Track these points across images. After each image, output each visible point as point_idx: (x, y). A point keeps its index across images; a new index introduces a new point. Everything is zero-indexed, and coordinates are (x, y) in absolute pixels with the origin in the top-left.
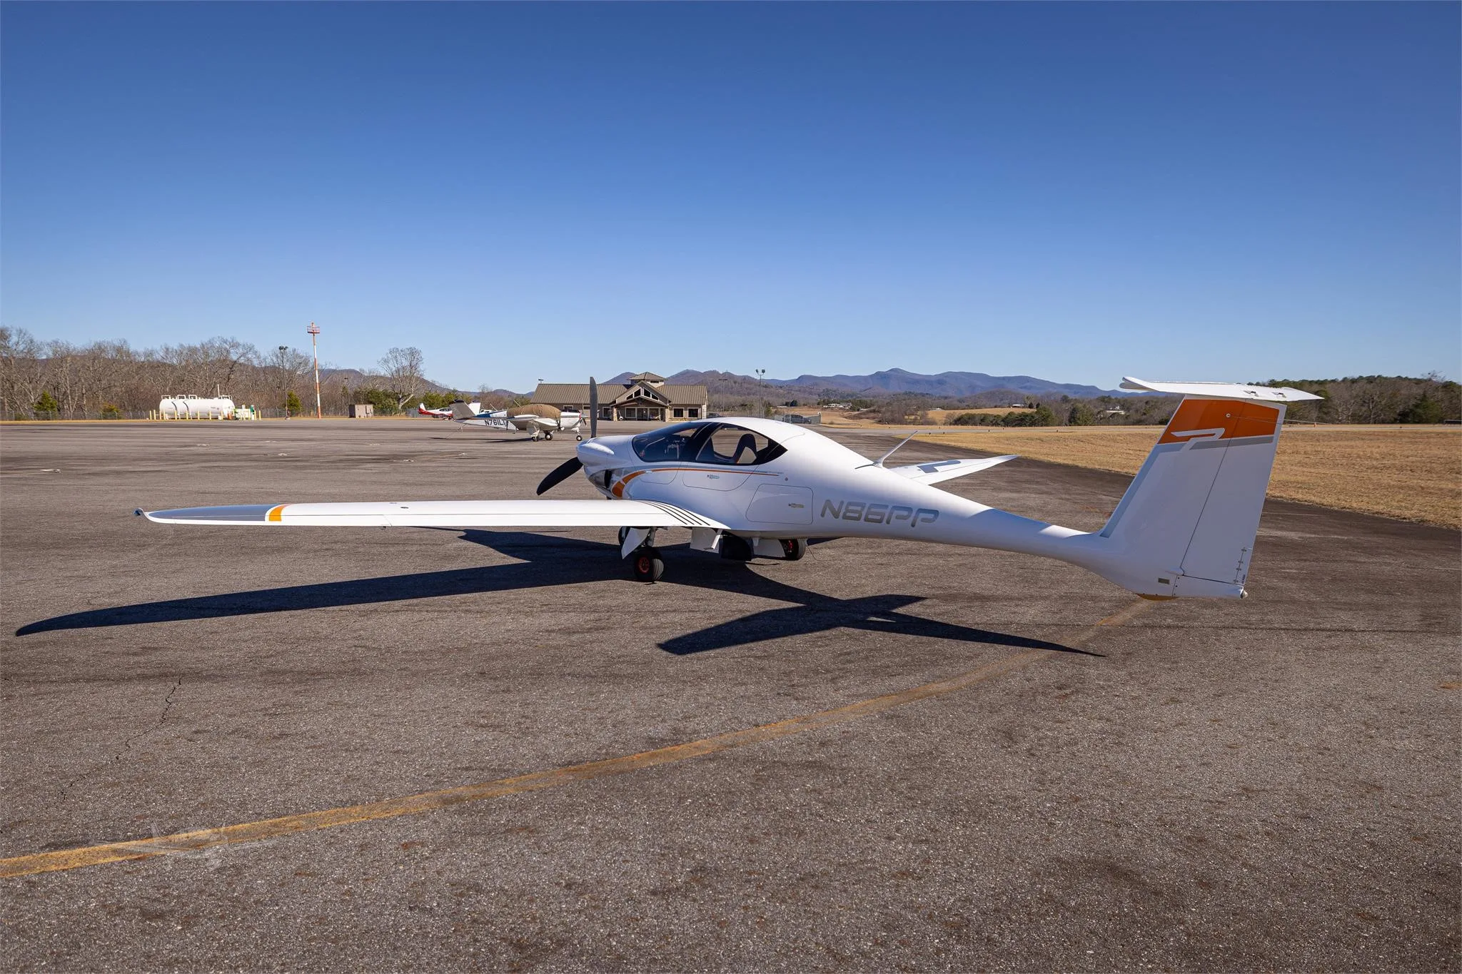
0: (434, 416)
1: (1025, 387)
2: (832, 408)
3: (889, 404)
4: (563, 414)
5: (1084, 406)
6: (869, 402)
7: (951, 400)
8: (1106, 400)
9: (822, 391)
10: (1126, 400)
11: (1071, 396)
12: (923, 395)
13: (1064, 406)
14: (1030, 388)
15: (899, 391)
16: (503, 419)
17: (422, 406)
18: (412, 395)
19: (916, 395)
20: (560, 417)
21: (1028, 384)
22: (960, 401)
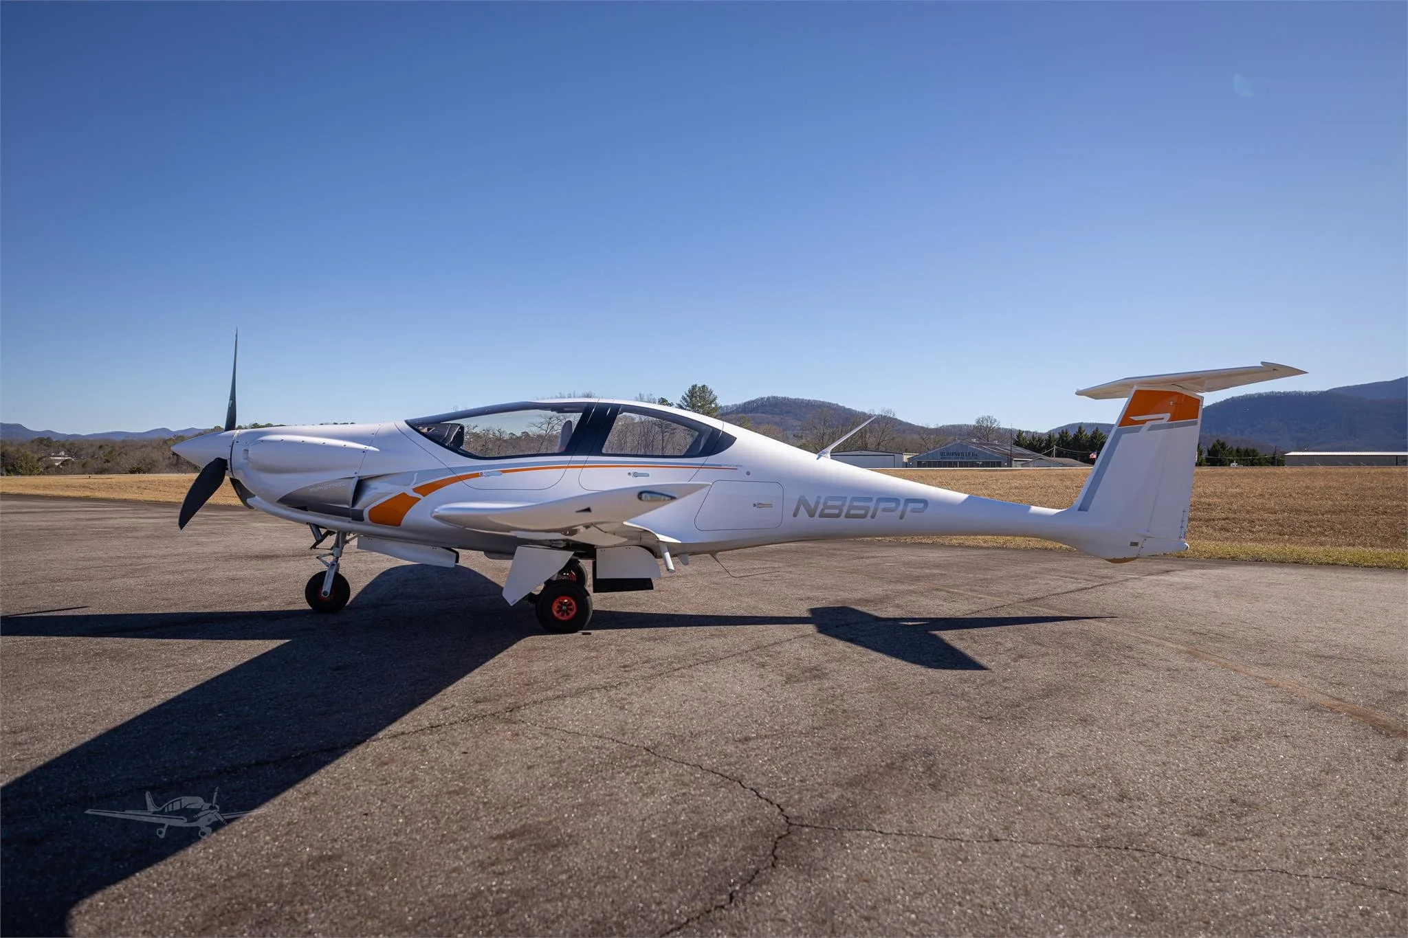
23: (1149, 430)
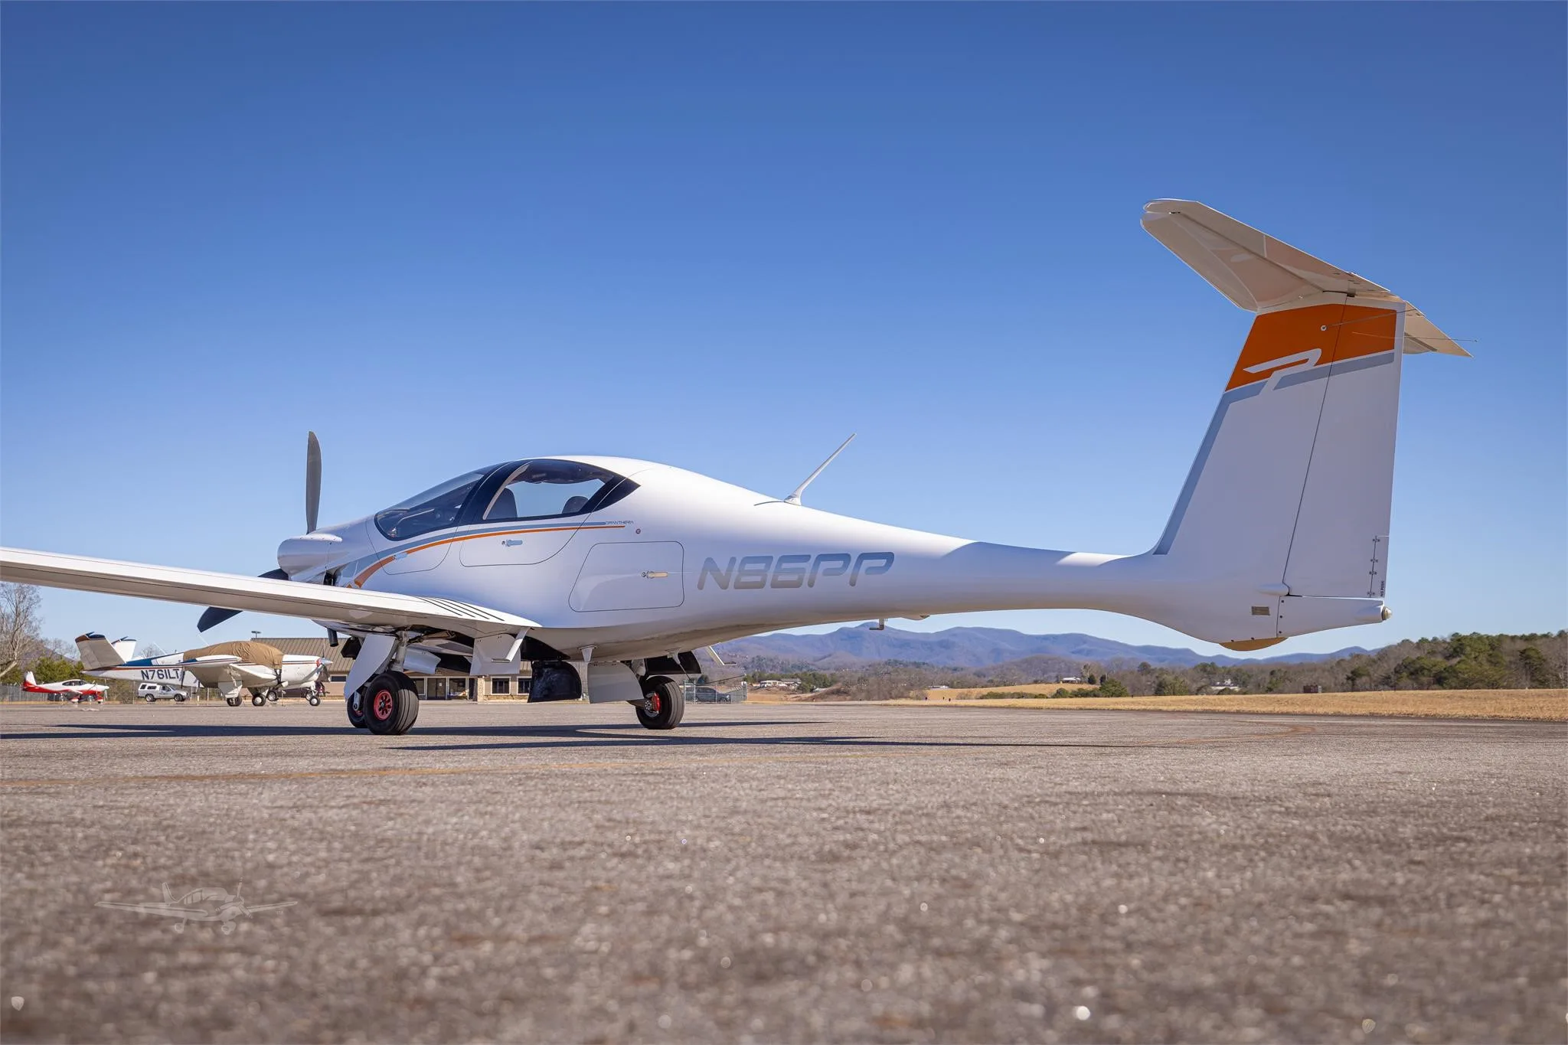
0: (53, 696)
1: (1080, 652)
2: (768, 689)
3: (862, 680)
4: (287, 658)
5: (1176, 678)
6: (827, 675)
7: (963, 672)
8: (1209, 669)
9: (749, 660)
10: (1239, 670)
11: (1154, 665)
12: (917, 665)
13: (1144, 678)
14: (1089, 653)
15: (877, 659)
16: (175, 667)
17: (30, 678)
18: (13, 664)
19: (906, 666)
20: (281, 663)
21: (1085, 646)
22: (979, 675)
23: (1279, 386)
